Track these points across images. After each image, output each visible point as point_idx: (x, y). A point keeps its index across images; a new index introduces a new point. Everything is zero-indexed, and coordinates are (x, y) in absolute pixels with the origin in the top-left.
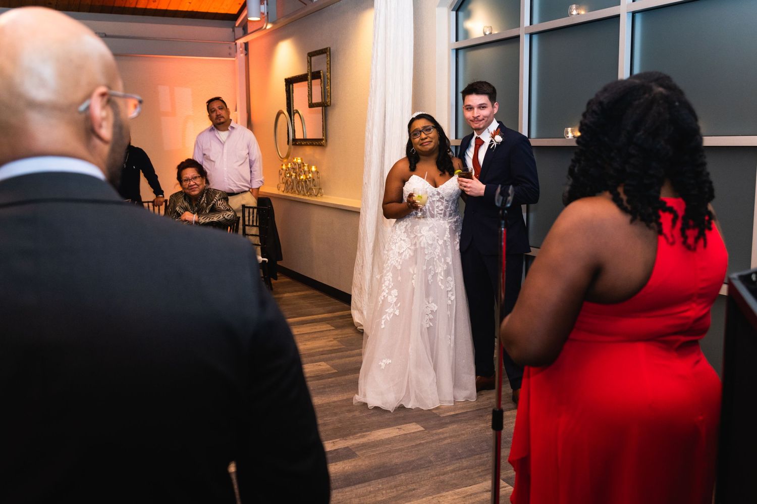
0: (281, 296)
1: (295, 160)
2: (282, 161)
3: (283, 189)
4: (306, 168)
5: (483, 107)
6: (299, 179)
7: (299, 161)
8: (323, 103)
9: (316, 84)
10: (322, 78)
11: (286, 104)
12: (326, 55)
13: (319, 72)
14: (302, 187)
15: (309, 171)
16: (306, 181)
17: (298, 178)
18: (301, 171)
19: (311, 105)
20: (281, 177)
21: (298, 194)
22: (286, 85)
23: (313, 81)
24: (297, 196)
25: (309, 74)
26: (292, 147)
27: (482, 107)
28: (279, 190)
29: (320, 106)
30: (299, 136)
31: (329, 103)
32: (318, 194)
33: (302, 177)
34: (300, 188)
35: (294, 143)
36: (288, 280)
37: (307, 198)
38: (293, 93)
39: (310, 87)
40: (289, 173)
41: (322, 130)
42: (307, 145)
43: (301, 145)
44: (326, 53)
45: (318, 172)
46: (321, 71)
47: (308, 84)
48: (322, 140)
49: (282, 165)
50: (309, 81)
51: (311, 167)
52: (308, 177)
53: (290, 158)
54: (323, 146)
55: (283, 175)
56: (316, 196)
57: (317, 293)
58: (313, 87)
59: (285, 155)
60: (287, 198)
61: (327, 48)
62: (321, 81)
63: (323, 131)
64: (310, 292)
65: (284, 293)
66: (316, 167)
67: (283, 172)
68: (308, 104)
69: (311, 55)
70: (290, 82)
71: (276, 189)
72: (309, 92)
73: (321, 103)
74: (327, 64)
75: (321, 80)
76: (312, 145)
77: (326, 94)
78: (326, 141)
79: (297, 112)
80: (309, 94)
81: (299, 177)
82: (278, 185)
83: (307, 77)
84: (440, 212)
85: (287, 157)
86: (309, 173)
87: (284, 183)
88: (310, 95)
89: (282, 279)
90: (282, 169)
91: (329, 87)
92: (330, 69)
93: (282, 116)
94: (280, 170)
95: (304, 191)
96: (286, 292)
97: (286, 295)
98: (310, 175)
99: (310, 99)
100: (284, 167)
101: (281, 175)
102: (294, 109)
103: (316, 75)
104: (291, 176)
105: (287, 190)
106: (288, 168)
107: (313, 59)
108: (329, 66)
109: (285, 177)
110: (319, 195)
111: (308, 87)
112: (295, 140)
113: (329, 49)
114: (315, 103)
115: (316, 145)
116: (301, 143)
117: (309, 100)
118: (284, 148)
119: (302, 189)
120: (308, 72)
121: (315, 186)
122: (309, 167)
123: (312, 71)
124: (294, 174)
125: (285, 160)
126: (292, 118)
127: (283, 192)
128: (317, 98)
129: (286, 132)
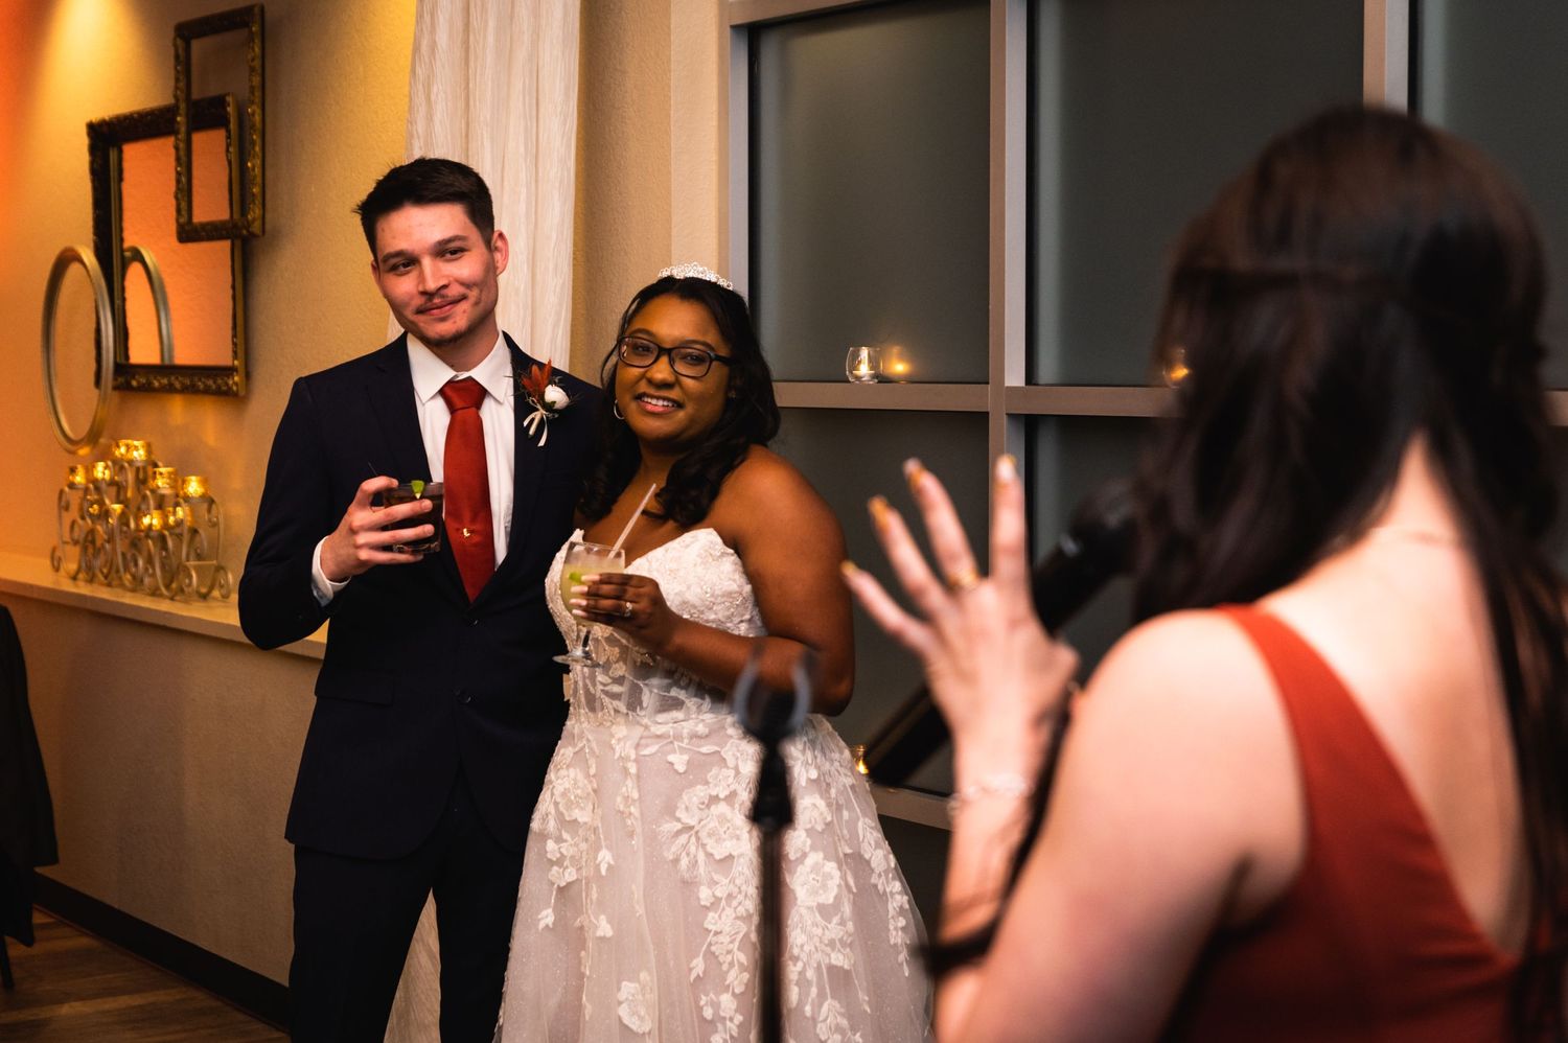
0: (44, 1013)
1: (123, 450)
2: (73, 453)
3: (73, 567)
4: (161, 483)
5: (454, 252)
6: (138, 529)
7: (139, 454)
8: (235, 226)
9: (210, 148)
10: (233, 126)
11: (90, 223)
12: (244, 32)
13: (220, 102)
14: (150, 561)
15: (180, 498)
16: (163, 538)
17: (132, 525)
18: (145, 497)
19: (189, 233)
20: (68, 518)
21: (133, 590)
22: (93, 149)
23: (198, 139)
24: (129, 599)
25: (183, 106)
26: (115, 397)
27: (447, 250)
28: (57, 569)
29: (221, 238)
30: (143, 351)
31: (256, 228)
32: (211, 588)
33: (146, 521)
34: (141, 563)
35: (121, 380)
36: (84, 941)
37: (164, 606)
38: (121, 179)
39: (184, 159)
40: (101, 503)
41: (229, 333)
42: (170, 389)
43: (147, 389)
44: (246, 25)
45: (211, 502)
46: (229, 99)
47: (177, 148)
48: (228, 371)
49: (73, 470)
50: (182, 136)
51: (184, 482)
52: (171, 520)
53: (102, 441)
54: (236, 395)
55: (74, 513)
56: (204, 597)
57: (201, 999)
58: (195, 158)
59: (84, 428)
60: (89, 606)
61: (249, 10)
62: (228, 137)
63: (234, 336)
64: (167, 996)
65: (61, 1002)
66: (204, 482)
67: (74, 498)
68: (173, 227)
69: (186, 33)
70: (107, 139)
71: (48, 562)
72: (178, 181)
73: (223, 223)
74: (252, 69)
75: (228, 131)
76: (190, 390)
77: (244, 188)
78: (248, 376)
79: (138, 256)
80: (178, 189)
81: (138, 520)
82: (54, 550)
83: (174, 120)
84: (616, 689)
85: (93, 437)
86: (177, 504)
87: (76, 543)
88: (184, 192)
89: (61, 939)
90: (72, 486)
91: (258, 162)
92: (262, 92)
93: (74, 270)
94: (62, 492)
95: (153, 575)
96: (67, 997)
97: (66, 1010)
98: (180, 512)
99: (184, 205)
100: (79, 479)
101: (67, 508)
102: (126, 245)
103: (205, 113)
104: (105, 514)
105: (88, 572)
106: (95, 481)
107: (196, 45)
108: (256, 80)
109: (83, 518)
110: (216, 593)
111: (178, 159)
112: (124, 369)
113: (256, 10)
114: (204, 226)
115: (207, 391)
116: (150, 384)
117: (179, 211)
118: (81, 400)
119: (146, 570)
120: (176, 97)
121: (199, 557)
122: (178, 480)
123: (195, 95)
124: (117, 508)
125: (84, 451)
126: (116, 286)
127: (74, 578)
128: (211, 205)
129: (92, 336)
